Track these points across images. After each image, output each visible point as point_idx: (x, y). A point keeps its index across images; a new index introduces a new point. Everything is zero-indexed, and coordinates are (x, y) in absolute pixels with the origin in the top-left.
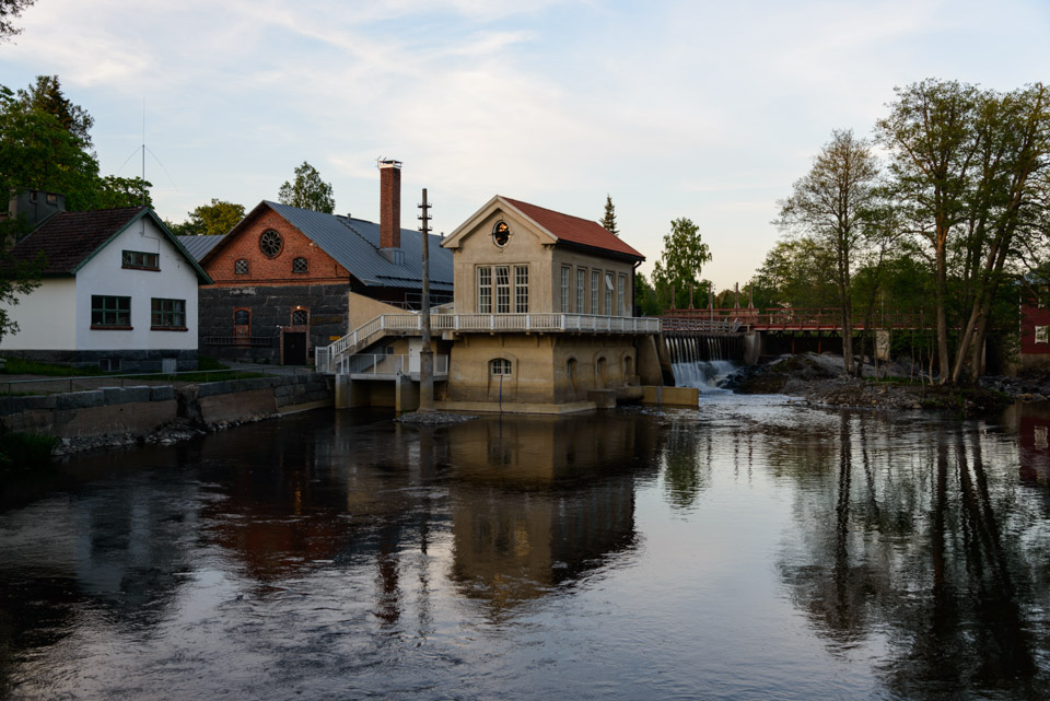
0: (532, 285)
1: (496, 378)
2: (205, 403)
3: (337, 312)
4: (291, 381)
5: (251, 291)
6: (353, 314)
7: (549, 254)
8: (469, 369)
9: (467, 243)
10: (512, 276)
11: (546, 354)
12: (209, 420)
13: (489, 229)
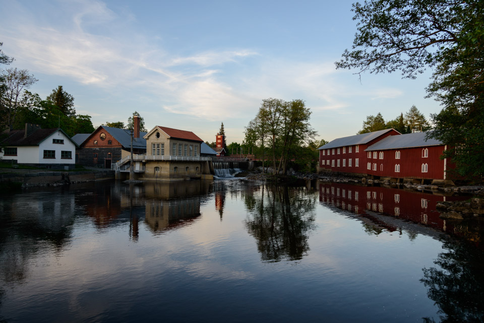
0: (165, 148)
1: (156, 172)
2: (71, 177)
3: (119, 154)
4: (101, 172)
5: (98, 149)
6: (122, 155)
7: (169, 141)
8: (150, 169)
9: (150, 138)
10: (160, 146)
11: (168, 166)
12: (71, 181)
13: (155, 134)
